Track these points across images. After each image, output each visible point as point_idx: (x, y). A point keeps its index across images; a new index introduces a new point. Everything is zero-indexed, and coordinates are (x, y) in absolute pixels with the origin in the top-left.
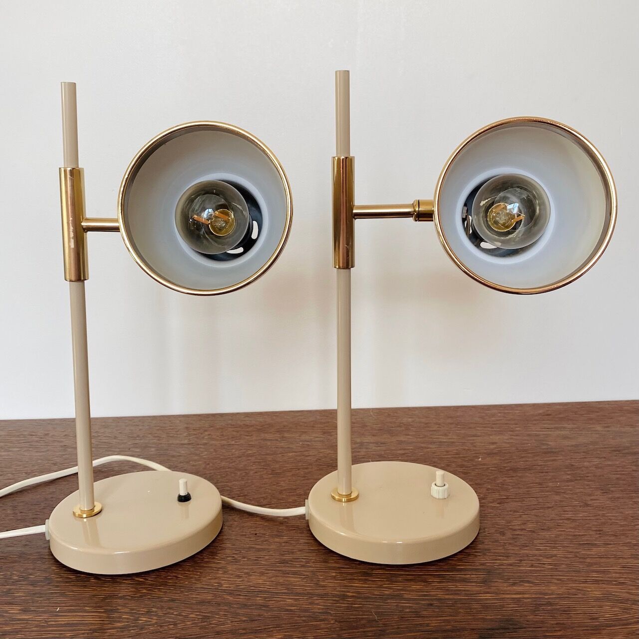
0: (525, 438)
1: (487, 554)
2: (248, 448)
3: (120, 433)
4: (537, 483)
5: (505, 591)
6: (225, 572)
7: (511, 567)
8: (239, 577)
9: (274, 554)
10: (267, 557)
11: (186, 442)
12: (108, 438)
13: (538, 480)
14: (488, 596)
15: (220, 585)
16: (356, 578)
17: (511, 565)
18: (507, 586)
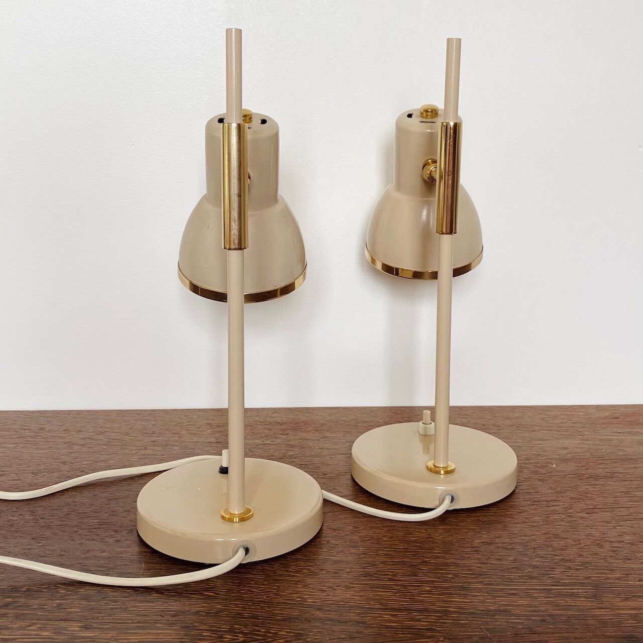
0: (597, 443)
1: (590, 567)
2: (288, 448)
3: (131, 428)
4: (622, 492)
5: (618, 606)
6: (304, 586)
7: (619, 581)
8: (323, 591)
9: (354, 567)
10: (348, 570)
11: (213, 440)
12: (118, 434)
13: (623, 490)
14: (603, 612)
15: (304, 600)
16: (453, 592)
17: (618, 579)
18: (620, 602)
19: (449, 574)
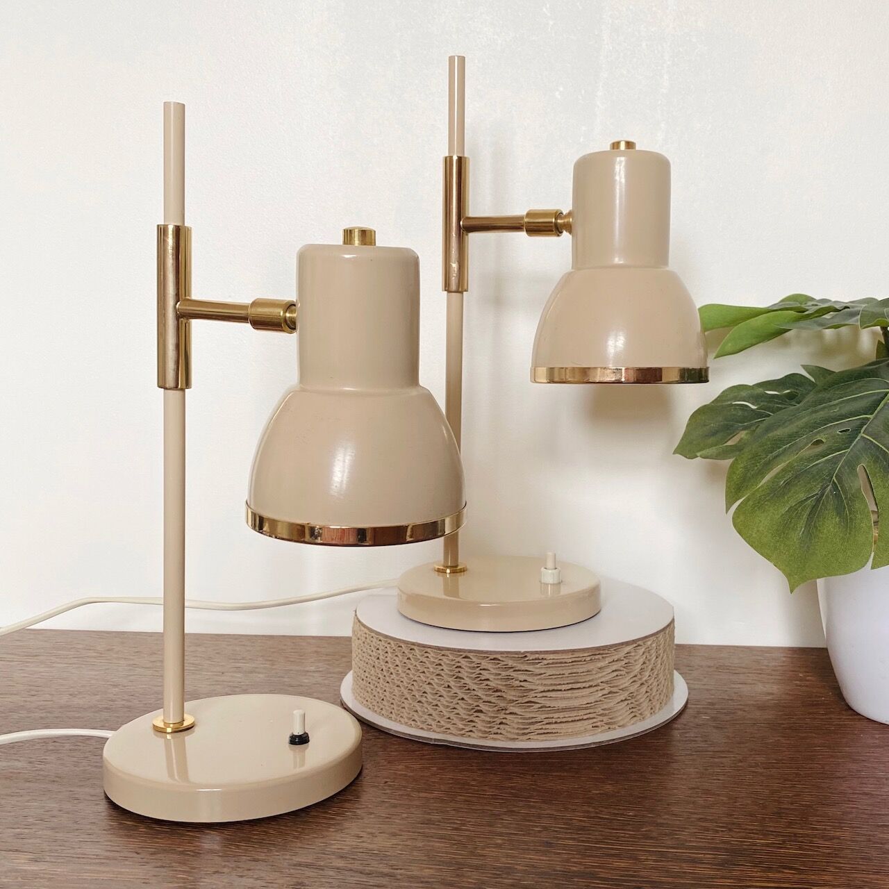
6: (338, 831)
8: (359, 837)
15: (329, 845)
16: (532, 848)
19: (537, 826)
